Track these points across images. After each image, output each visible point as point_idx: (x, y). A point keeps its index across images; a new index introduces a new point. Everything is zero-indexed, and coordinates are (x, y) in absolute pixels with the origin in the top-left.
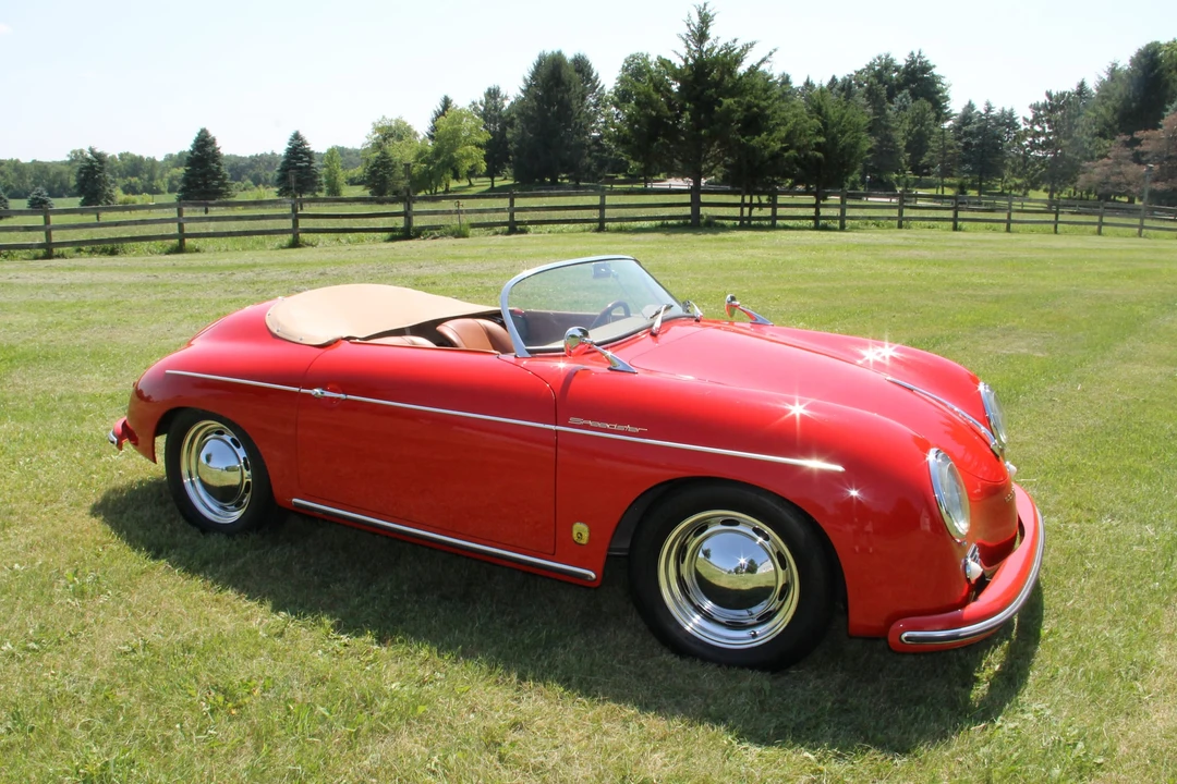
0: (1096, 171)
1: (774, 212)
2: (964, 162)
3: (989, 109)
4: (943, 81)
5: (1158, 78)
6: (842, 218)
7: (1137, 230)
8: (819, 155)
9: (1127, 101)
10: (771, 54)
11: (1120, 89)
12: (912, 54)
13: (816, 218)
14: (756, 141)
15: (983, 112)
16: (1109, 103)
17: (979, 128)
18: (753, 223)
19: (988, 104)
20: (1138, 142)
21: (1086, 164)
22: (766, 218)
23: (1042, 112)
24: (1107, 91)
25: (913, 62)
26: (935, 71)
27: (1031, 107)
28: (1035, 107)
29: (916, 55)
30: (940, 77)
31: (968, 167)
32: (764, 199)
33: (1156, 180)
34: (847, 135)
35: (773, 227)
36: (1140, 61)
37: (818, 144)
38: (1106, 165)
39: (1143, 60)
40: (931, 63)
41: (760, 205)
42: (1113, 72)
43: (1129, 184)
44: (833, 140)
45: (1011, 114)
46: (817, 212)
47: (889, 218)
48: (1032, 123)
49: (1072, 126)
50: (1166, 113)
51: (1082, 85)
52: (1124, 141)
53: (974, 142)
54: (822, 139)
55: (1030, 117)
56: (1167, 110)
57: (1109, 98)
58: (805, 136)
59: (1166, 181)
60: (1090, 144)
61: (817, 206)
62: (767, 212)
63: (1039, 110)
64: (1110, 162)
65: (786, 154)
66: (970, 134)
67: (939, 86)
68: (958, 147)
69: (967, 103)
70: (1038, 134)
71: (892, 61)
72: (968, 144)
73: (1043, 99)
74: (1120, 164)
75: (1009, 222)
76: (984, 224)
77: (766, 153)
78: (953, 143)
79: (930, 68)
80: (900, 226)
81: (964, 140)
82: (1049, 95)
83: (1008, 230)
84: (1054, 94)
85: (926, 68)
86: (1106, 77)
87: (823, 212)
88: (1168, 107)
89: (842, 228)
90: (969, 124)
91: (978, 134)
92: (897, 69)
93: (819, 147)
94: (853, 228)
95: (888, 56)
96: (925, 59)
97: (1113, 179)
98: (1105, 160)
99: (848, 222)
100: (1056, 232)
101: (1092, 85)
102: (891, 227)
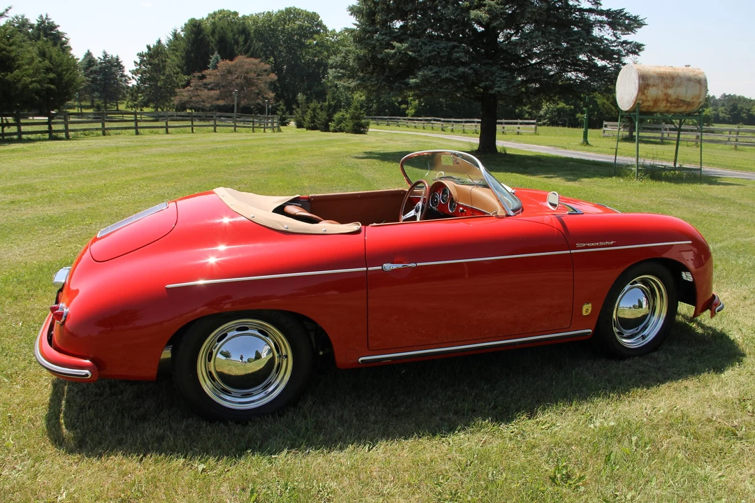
0: (184, 94)
1: (19, 129)
2: (93, 91)
3: (106, 56)
4: (66, 36)
5: (203, 39)
6: (66, 131)
7: (233, 128)
8: (52, 87)
9: (188, 52)
10: (7, 10)
11: (183, 45)
12: (41, 16)
13: (50, 131)
14: (9, 77)
15: (102, 58)
16: (177, 53)
17: (100, 68)
18: (6, 137)
19: (104, 53)
20: (203, 77)
21: (177, 90)
22: (15, 134)
23: (145, 58)
24: (175, 46)
25: (43, 22)
26: (60, 29)
27: (138, 55)
28: (141, 55)
29: (44, 17)
30: (63, 34)
31: (96, 94)
32: (10, 120)
33: (218, 99)
34: (69, 72)
35: (20, 140)
36: (192, 29)
37: (50, 79)
38: (189, 91)
39: (194, 29)
40: (56, 23)
41: (9, 125)
42: (175, 35)
43: (203, 101)
44: (60, 75)
45: (117, 59)
46: (50, 128)
47: (97, 129)
48: (140, 65)
49: (164, 67)
50: (211, 60)
51: (159, 42)
52: (199, 76)
53: (98, 78)
54: (52, 75)
55: (138, 61)
56: (211, 59)
57: (177, 50)
58: (40, 73)
59: (224, 100)
60: (176, 78)
61: (49, 123)
62: (14, 129)
63: (144, 56)
64: (192, 88)
65: (31, 87)
66: (95, 72)
67: (64, 39)
68: (88, 81)
69: (87, 52)
70: (145, 72)
71: (27, 20)
72: (94, 80)
73: (146, 50)
74: (197, 89)
75: (167, 127)
76: (148, 130)
77: (19, 85)
78: (85, 78)
79: (56, 27)
80: (104, 134)
81: (92, 76)
82: (149, 47)
83: (167, 133)
84: (152, 47)
85: (52, 27)
86: (171, 38)
87: (54, 127)
88: (211, 56)
89: (68, 138)
90: (93, 65)
91: (100, 72)
92: (32, 26)
93: (51, 81)
94: (75, 138)
95: (23, 17)
96: (51, 21)
97: (194, 99)
98: (189, 87)
99: (71, 134)
100: (193, 132)
101: (164, 42)
102: (98, 135)
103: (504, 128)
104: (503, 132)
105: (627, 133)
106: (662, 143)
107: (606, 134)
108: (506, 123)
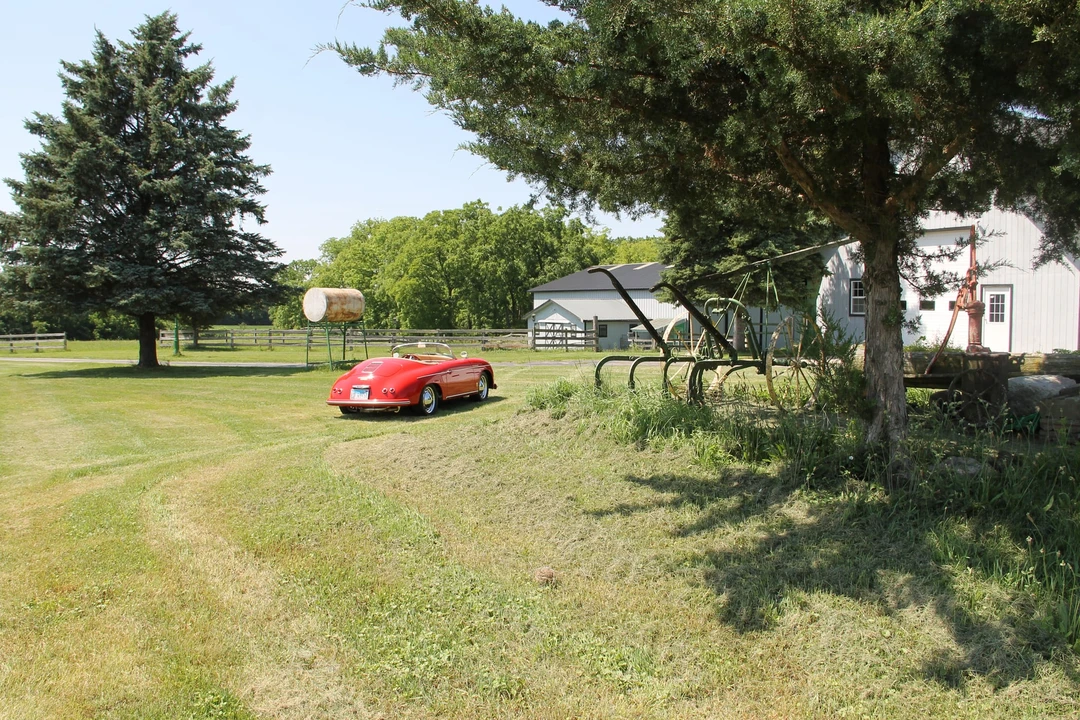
103: (11, 345)
104: (12, 351)
105: (192, 342)
106: (234, 350)
107: (165, 344)
108: (14, 339)
